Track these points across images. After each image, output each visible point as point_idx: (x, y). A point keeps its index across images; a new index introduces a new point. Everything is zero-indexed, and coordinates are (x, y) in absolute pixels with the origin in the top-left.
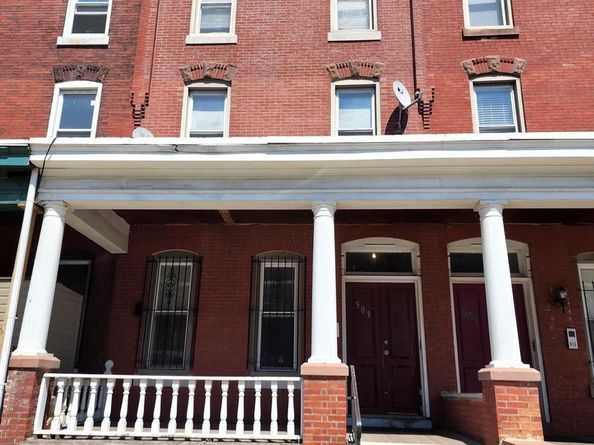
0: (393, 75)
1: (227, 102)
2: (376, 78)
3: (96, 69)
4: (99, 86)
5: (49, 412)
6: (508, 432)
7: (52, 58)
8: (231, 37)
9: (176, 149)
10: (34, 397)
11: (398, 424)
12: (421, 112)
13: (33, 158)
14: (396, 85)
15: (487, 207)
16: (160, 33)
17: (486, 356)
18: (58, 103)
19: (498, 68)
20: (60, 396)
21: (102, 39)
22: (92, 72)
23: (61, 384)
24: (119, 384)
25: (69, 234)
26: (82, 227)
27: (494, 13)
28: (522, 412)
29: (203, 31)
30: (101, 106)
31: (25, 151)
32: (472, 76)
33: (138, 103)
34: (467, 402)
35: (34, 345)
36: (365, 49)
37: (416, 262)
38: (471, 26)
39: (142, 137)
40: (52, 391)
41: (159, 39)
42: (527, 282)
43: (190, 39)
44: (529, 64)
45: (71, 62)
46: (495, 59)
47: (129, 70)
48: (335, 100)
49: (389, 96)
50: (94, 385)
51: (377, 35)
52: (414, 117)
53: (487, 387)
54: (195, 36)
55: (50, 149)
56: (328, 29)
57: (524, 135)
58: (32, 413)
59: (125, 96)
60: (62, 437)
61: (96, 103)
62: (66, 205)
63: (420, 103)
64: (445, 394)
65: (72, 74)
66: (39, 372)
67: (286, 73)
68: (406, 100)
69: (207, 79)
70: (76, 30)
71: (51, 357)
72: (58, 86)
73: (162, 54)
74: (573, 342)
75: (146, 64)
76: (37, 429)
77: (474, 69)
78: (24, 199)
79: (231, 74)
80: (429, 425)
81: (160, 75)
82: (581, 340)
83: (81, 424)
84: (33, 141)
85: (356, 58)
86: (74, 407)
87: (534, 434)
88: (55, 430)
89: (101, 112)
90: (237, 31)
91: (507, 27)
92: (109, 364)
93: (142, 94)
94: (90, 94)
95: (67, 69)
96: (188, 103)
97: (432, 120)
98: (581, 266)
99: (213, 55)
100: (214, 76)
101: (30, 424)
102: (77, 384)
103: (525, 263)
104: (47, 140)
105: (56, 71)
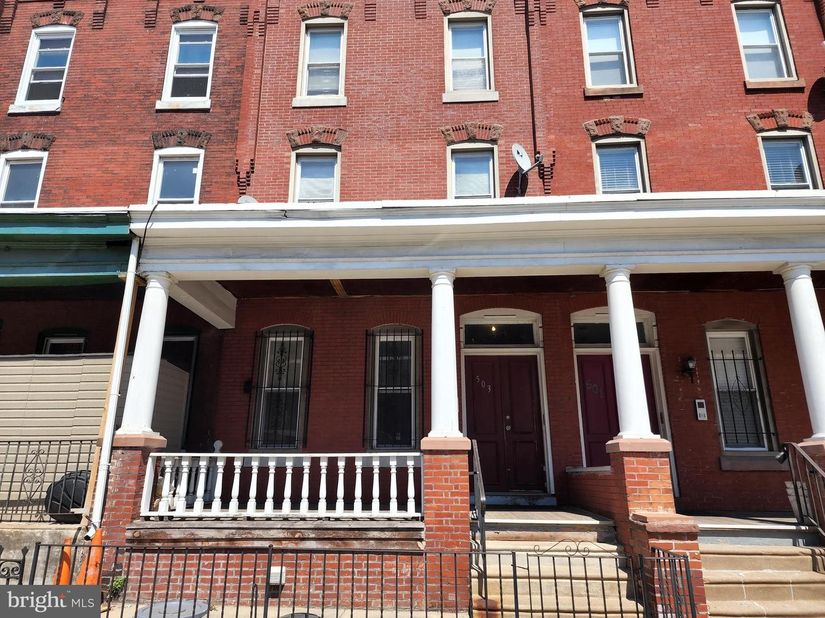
0: (512, 137)
1: (337, 168)
2: (494, 141)
3: (197, 135)
4: (201, 152)
5: (156, 494)
6: (639, 505)
7: (150, 123)
8: (340, 99)
9: (285, 215)
10: (141, 477)
11: (522, 502)
12: (542, 176)
13: (134, 226)
14: (516, 147)
15: (614, 272)
16: (265, 95)
17: (614, 428)
18: (158, 171)
19: (622, 129)
20: (168, 476)
21: (203, 102)
22: (194, 137)
23: (168, 464)
24: (230, 462)
25: (173, 306)
26: (186, 299)
27: (617, 72)
28: (651, 484)
29: (310, 93)
30: (204, 174)
31: (125, 219)
32: (595, 138)
33: (244, 169)
34: (594, 476)
35: (139, 423)
36: (482, 111)
37: (538, 334)
38: (593, 84)
39: (247, 204)
40: (159, 471)
41: (265, 102)
42: (654, 352)
43: (296, 102)
44: (654, 125)
45: (170, 129)
46: (618, 119)
47: (233, 135)
48: (451, 165)
49: (508, 159)
50: (203, 464)
51: (494, 96)
52: (534, 180)
53: (616, 459)
54: (302, 99)
55: (151, 216)
56: (442, 89)
57: (649, 195)
58: (138, 495)
59: (228, 163)
60: (171, 518)
61: (198, 171)
62: (169, 275)
63: (541, 166)
64: (570, 469)
65: (172, 140)
66: (145, 451)
67: (399, 136)
68: (525, 163)
69: (316, 144)
70: (174, 94)
71: (157, 436)
72: (158, 153)
73: (267, 117)
74: (702, 414)
75: (251, 129)
76: (144, 511)
77: (597, 131)
78: (125, 269)
79: (341, 139)
80: (553, 502)
81: (265, 140)
82: (711, 411)
83: (190, 506)
84: (133, 207)
85: (473, 121)
86: (182, 489)
87: (666, 506)
88: (163, 511)
89: (204, 180)
90: (347, 93)
91: (631, 86)
92: (218, 444)
93: (247, 160)
94: (192, 161)
95: (168, 135)
96: (296, 169)
97: (553, 184)
98: (710, 335)
99: (322, 119)
100: (323, 140)
101: (137, 505)
102: (185, 463)
103: (652, 333)
104: (148, 207)
105: (155, 137)
